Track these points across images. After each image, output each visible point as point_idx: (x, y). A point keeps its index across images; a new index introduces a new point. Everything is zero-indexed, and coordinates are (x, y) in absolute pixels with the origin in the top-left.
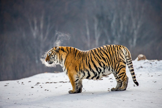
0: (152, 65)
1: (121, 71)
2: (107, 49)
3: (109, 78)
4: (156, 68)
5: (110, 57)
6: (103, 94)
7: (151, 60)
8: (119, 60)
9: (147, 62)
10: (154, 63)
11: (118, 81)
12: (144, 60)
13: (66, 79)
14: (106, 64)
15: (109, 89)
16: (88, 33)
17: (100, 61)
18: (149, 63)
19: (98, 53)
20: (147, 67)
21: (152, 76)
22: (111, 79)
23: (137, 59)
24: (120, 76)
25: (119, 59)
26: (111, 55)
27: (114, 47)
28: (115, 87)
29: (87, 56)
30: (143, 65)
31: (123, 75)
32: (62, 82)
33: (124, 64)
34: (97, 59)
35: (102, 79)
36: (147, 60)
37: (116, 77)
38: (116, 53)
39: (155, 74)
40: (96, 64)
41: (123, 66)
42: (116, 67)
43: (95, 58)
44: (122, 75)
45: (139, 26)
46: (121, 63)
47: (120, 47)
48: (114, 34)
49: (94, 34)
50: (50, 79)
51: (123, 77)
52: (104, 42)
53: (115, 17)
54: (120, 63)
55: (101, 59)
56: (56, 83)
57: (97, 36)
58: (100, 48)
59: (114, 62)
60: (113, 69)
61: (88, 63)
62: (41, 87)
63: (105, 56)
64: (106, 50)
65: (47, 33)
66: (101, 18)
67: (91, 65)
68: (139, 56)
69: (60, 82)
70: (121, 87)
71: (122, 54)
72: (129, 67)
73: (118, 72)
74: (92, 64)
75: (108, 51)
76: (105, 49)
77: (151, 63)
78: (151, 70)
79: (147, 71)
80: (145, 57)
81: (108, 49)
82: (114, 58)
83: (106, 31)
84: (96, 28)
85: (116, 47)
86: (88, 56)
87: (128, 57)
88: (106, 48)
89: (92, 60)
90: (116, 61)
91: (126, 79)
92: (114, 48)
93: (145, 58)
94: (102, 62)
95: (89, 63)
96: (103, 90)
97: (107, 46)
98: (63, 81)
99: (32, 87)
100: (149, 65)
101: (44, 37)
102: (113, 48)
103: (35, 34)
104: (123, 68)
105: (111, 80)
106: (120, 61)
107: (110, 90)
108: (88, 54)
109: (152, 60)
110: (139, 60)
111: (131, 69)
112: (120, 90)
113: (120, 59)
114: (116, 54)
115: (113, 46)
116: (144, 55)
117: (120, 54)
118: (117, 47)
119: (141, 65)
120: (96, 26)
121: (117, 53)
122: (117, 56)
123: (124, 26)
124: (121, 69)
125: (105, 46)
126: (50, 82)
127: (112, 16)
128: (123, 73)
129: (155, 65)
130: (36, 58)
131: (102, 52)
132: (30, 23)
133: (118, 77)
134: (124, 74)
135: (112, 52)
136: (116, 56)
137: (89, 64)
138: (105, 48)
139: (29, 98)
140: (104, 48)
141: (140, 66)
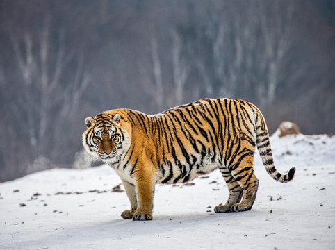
0: (314, 148)
1: (244, 164)
2: (211, 109)
3: (211, 180)
4: (325, 154)
5: (217, 129)
6: (194, 219)
7: (312, 134)
8: (241, 135)
9: (303, 140)
10: (319, 142)
11: (231, 187)
12: (295, 137)
13: (105, 185)
14: (208, 145)
15: (210, 207)
16: (157, 71)
17: (194, 140)
18: (306, 142)
19: (189, 119)
20: (303, 152)
21: (314, 175)
22: (214, 182)
23: (278, 132)
24: (239, 175)
25: (241, 133)
26: (219, 123)
27: (228, 103)
28: (224, 203)
29: (165, 126)
30: (292, 149)
31: (247, 174)
32: (95, 191)
33: (250, 147)
34: (187, 133)
35: (193, 184)
36: (301, 137)
37: (228, 179)
38: (232, 118)
39: (323, 169)
40: (185, 147)
41: (248, 150)
42: (232, 153)
43: (183, 130)
44: (245, 172)
45: (281, 53)
46: (245, 144)
47: (242, 105)
48: (220, 71)
49: (172, 72)
50: (65, 185)
51: (247, 177)
52: (197, 93)
53: (223, 29)
54: (242, 142)
55: (197, 134)
56: (81, 193)
57: (180, 79)
58: (193, 107)
59: (228, 141)
60: (222, 158)
61: (169, 144)
62: (44, 203)
63: (206, 127)
64: (209, 111)
65: (58, 72)
66: (188, 32)
67: (175, 149)
68: (281, 126)
69: (91, 191)
70: (238, 202)
71: (247, 122)
72: (262, 154)
73: (237, 166)
74: (179, 146)
75: (213, 114)
76: (205, 108)
77: (311, 144)
78: (311, 159)
79: (302, 163)
80: (297, 128)
81: (213, 109)
82: (229, 131)
83: (201, 65)
84: (176, 58)
85: (232, 103)
86: (167, 125)
87: (260, 129)
88: (209, 106)
89: (176, 136)
90: (233, 137)
91: (253, 184)
92: (228, 105)
93: (298, 131)
94: (199, 141)
95: (171, 144)
96: (195, 210)
97: (209, 101)
98: (98, 189)
99: (23, 205)
100: (308, 148)
101: (50, 82)
102: (226, 106)
103: (27, 75)
104: (248, 157)
105: (214, 186)
106: (243, 139)
107: (212, 210)
108: (166, 122)
109: (315, 136)
110: (283, 135)
111: (267, 158)
112: (237, 209)
113: (244, 133)
114: (233, 121)
115: (226, 101)
116: (294, 124)
117: (243, 121)
118: (235, 103)
119: (287, 147)
120: (176, 52)
121: (235, 119)
122: (237, 126)
123: (245, 52)
124: (245, 159)
125: (204, 102)
126: (65, 191)
127: (217, 28)
128: (248, 169)
129: (321, 149)
130: (32, 132)
131: (198, 116)
132: (16, 47)
133: (232, 178)
134: (250, 172)
135: (225, 116)
136: (233, 125)
137: (173, 148)
138: (206, 105)
139: (15, 231)
140: (201, 105)
141: (284, 150)
